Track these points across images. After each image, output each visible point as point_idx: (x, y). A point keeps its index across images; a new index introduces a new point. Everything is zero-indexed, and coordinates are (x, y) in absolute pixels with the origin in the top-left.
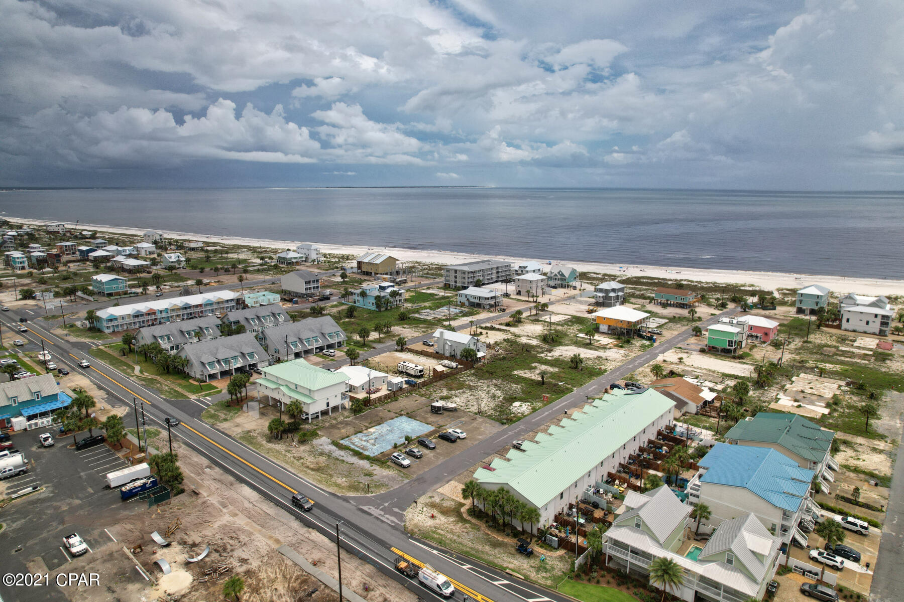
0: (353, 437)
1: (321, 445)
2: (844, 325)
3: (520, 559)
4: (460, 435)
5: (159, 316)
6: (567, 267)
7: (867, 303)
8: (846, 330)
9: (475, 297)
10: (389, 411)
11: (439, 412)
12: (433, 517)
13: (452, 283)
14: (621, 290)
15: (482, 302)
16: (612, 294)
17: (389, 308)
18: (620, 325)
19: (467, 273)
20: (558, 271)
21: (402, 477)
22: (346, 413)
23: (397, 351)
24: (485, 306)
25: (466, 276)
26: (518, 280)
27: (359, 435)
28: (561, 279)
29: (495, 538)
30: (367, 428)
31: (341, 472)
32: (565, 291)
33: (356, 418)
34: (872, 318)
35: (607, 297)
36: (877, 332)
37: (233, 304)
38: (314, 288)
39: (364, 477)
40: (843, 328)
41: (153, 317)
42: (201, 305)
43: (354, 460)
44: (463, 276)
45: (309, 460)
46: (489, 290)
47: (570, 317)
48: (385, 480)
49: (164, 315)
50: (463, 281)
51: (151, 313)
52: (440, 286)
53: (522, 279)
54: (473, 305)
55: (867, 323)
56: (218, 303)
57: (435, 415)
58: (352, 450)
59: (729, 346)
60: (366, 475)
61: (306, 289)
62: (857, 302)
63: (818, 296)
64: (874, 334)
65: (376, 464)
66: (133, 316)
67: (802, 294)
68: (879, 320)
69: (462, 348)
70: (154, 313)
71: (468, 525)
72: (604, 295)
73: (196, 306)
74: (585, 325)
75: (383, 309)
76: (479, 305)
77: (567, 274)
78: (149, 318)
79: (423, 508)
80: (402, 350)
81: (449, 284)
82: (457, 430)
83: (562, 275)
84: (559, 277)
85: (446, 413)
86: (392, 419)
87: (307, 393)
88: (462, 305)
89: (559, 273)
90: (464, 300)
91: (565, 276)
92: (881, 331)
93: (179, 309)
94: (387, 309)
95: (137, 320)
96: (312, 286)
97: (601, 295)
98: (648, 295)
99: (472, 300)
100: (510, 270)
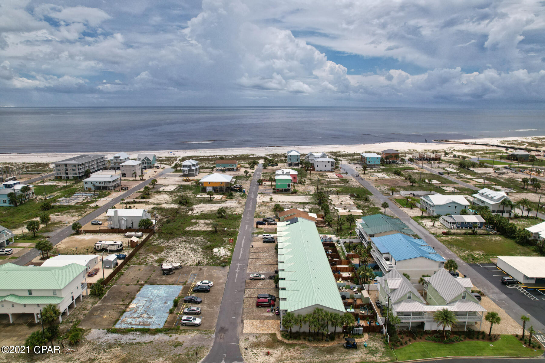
0: (122, 318)
1: (99, 338)
2: (316, 169)
3: (356, 353)
4: (209, 284)
6: (150, 154)
7: (319, 157)
8: (317, 171)
9: (100, 182)
10: (128, 285)
11: (171, 273)
12: (268, 354)
13: (63, 175)
14: (197, 164)
15: (108, 185)
16: (193, 168)
17: (23, 202)
18: (222, 185)
19: (77, 166)
20: (144, 157)
21: (206, 334)
22: (90, 300)
23: (74, 234)
24: (110, 188)
25: (77, 168)
26: (123, 166)
27: (125, 314)
28: (148, 163)
29: (323, 347)
30: (127, 306)
31: (151, 354)
32: (155, 170)
33: (104, 301)
34: (327, 164)
35: (191, 170)
36: (330, 169)
39: (176, 349)
40: (316, 170)
43: (147, 338)
44: (74, 168)
45: (104, 357)
46: (111, 176)
47: (177, 186)
48: (195, 342)
50: (75, 172)
52: (52, 179)
53: (126, 165)
54: (98, 188)
55: (326, 166)
57: (169, 276)
58: (137, 330)
59: (288, 187)
60: (176, 346)
62: (315, 157)
63: (298, 155)
64: (329, 171)
65: (173, 333)
67: (290, 155)
68: (330, 164)
69: (138, 220)
71: (297, 347)
72: (189, 169)
74: (194, 189)
75: (18, 204)
76: (105, 188)
77: (151, 159)
79: (252, 351)
80: (78, 233)
81: (61, 177)
82: (204, 281)
83: (148, 159)
84: (146, 161)
85: (176, 272)
86: (139, 290)
87: (51, 294)
88: (90, 190)
89: (145, 158)
90: (90, 186)
91: (150, 160)
92: (331, 169)
94: (21, 204)
97: (186, 169)
98: (206, 166)
99: (97, 185)
100: (104, 161)
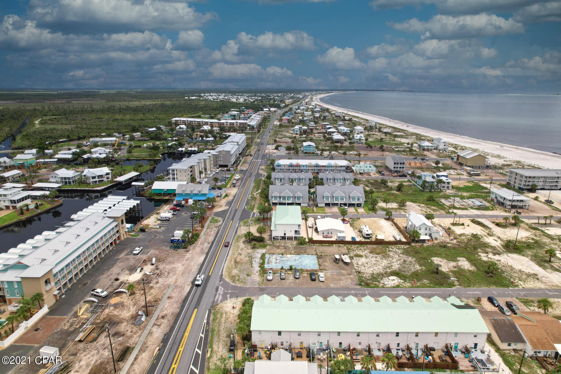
1: (258, 253)
5: (302, 168)
9: (501, 197)
12: (235, 307)
15: (505, 202)
25: (523, 179)
30: (289, 254)
31: (242, 268)
33: (294, 247)
37: (344, 168)
38: (400, 168)
39: (245, 275)
41: (299, 168)
42: (325, 166)
43: (257, 266)
44: (521, 178)
49: (305, 168)
51: (298, 166)
52: (503, 183)
56: (336, 166)
58: (264, 261)
60: (247, 275)
61: (394, 168)
65: (260, 272)
66: (289, 166)
70: (300, 166)
73: (323, 166)
78: (296, 168)
81: (510, 183)
93: (313, 166)
95: (290, 168)
96: (399, 166)
99: (499, 199)
